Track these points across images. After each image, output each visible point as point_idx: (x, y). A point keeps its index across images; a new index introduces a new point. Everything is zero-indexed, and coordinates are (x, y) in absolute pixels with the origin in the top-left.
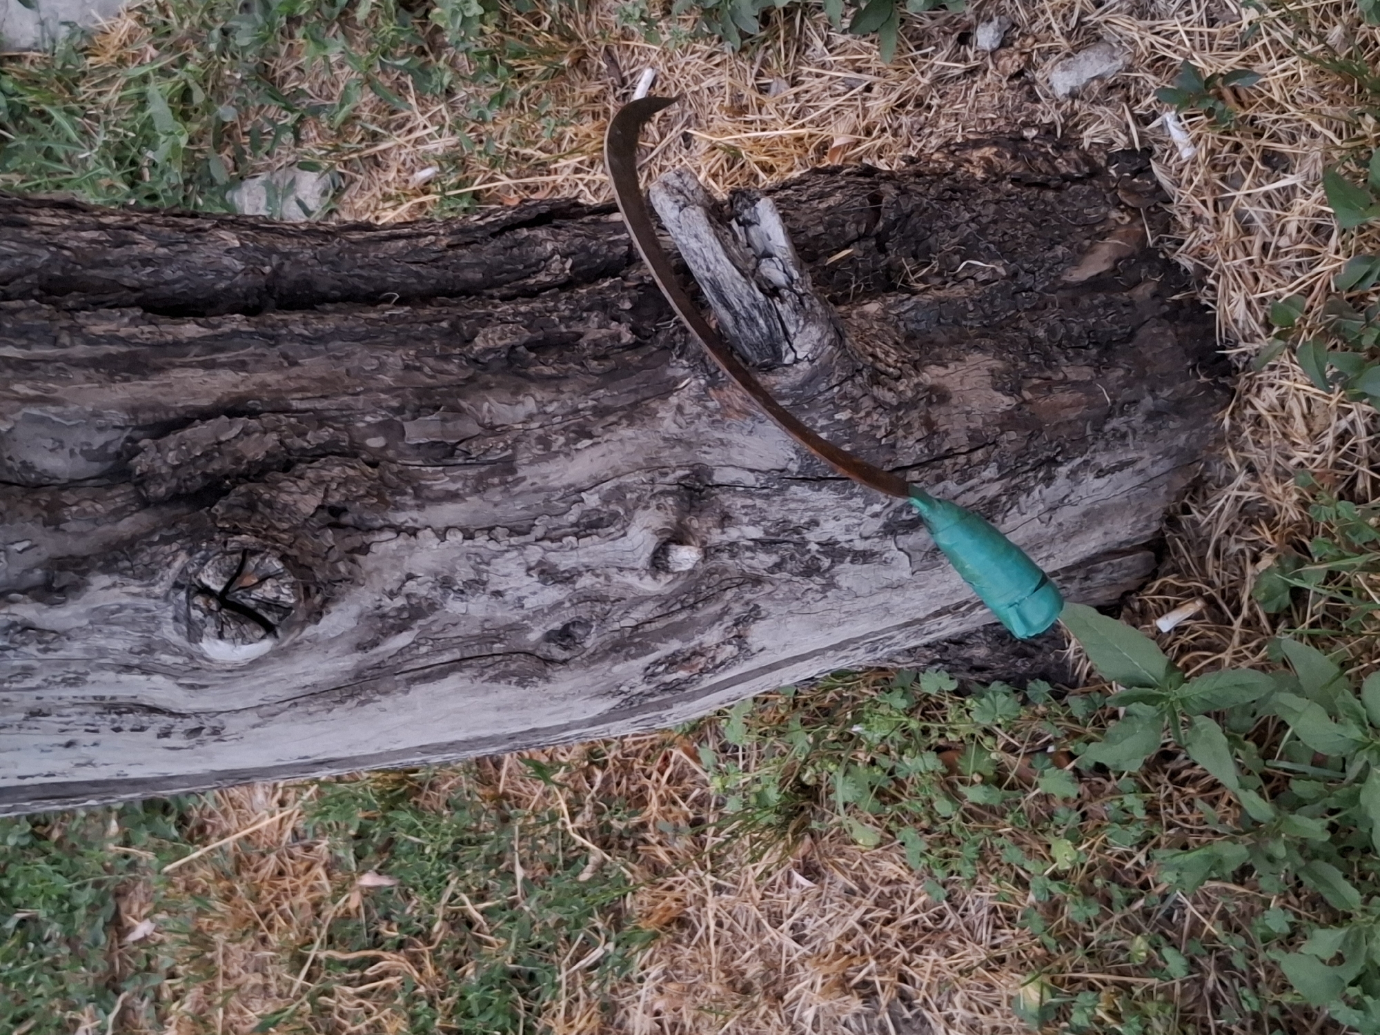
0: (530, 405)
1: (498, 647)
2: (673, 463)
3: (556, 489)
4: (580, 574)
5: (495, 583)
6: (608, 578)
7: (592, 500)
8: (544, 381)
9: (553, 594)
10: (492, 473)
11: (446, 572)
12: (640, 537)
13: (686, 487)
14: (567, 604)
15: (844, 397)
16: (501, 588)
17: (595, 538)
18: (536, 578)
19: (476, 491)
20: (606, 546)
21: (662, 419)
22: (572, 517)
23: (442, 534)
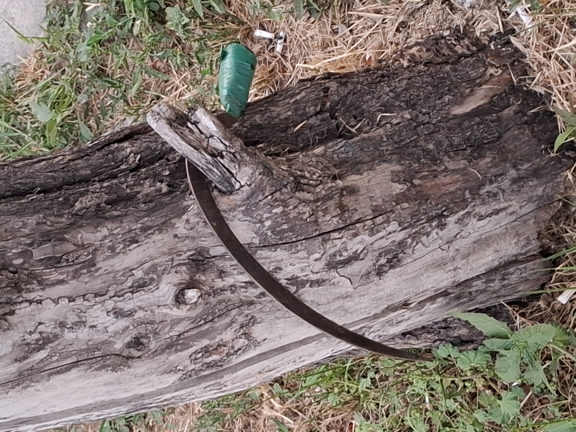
0: (105, 231)
1: (97, 354)
2: (185, 249)
3: (119, 271)
4: (136, 311)
5: (90, 322)
6: (152, 311)
7: (139, 274)
8: (113, 219)
9: (123, 323)
10: (82, 268)
11: (61, 320)
12: (166, 288)
13: (193, 260)
14: (132, 327)
15: (276, 200)
16: (94, 324)
17: (142, 292)
18: (112, 316)
19: (74, 278)
20: (150, 295)
21: (178, 228)
22: (129, 284)
23: (56, 301)
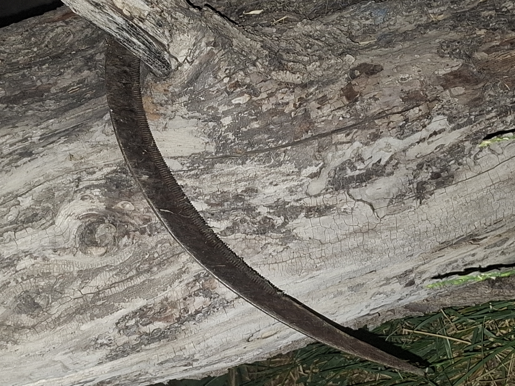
2: (101, 163)
6: (45, 258)
12: (66, 223)
15: (237, 85)
17: (30, 230)
22: (11, 217)
